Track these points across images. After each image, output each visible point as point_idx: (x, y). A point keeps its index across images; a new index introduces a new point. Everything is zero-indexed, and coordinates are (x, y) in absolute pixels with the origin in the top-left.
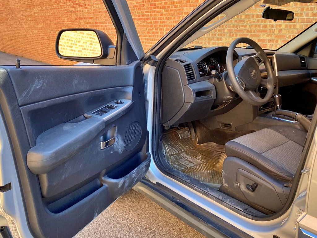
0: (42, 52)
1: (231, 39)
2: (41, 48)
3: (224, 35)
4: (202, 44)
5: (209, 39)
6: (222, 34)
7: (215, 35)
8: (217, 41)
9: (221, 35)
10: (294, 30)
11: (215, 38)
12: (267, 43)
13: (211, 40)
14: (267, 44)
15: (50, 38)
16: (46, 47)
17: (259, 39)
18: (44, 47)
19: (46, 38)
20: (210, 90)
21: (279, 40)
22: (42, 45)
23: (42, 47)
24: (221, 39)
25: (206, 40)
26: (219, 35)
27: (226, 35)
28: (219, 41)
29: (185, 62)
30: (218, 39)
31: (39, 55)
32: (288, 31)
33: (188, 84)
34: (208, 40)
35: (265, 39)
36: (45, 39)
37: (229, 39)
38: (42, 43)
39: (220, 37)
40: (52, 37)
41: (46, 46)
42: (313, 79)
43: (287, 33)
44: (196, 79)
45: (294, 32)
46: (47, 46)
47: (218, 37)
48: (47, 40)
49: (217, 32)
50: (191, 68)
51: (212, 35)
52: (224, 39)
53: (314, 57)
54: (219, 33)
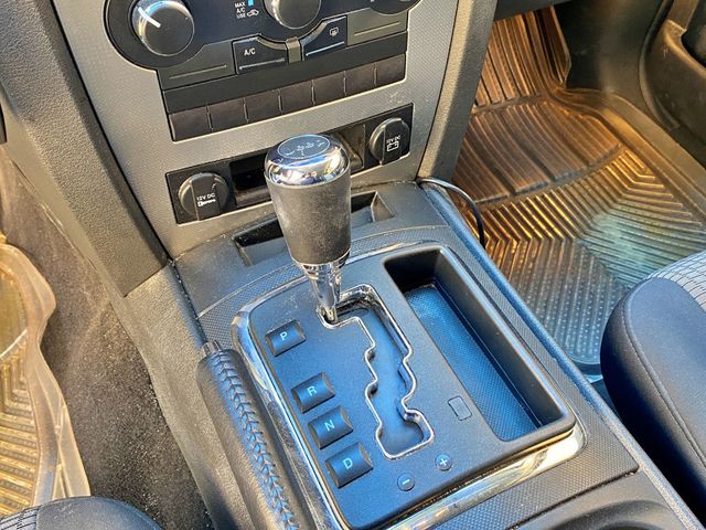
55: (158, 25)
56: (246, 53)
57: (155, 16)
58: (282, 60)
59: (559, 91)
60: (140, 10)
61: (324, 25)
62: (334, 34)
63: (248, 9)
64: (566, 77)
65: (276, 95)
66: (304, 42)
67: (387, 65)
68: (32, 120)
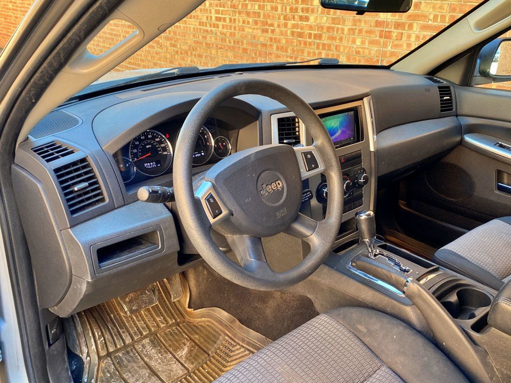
0: (7, 32)
1: (325, 18)
2: (5, 24)
3: (313, 11)
4: (273, 26)
5: (285, 18)
6: (309, 8)
7: (296, 9)
8: (300, 23)
9: (307, 10)
10: (443, 4)
11: (296, 17)
12: (392, 29)
13: (289, 20)
14: (391, 32)
15: (17, 6)
16: (12, 23)
17: (377, 21)
18: (9, 22)
19: (10, 6)
20: (154, 232)
21: (415, 25)
22: (6, 19)
23: (5, 22)
24: (307, 19)
25: (279, 19)
26: (303, 10)
27: (316, 11)
28: (304, 23)
29: (72, 152)
30: (301, 18)
31: (3, 38)
32: (432, 5)
33: (71, 227)
34: (284, 20)
35: (389, 20)
36: (10, 9)
37: (321, 19)
38: (5, 15)
39: (306, 15)
40: (20, 5)
41: (13, 21)
42: (469, 139)
43: (431, 10)
44: (107, 200)
45: (444, 10)
46: (15, 21)
47: (301, 14)
48: (13, 9)
49: (300, 3)
50: (91, 171)
51: (291, 9)
52: (312, 18)
53: (473, 84)
54: (302, 5)
62: (351, 194)
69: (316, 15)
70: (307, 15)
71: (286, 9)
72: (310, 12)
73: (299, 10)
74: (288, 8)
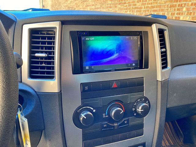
1: (188, 17)
3: (182, 14)
6: (180, 12)
7: (174, 14)
9: (179, 14)
27: (184, 14)
49: (176, 11)
51: (172, 14)
55: (85, 118)
56: (104, 126)
57: (85, 116)
58: (113, 128)
59: (181, 144)
60: (82, 114)
61: (123, 120)
62: (126, 122)
63: (106, 115)
64: (183, 140)
65: (110, 138)
66: (118, 124)
67: (139, 131)
68: (50, 140)
69: (184, 16)
70: (179, 16)
71: (169, 14)
72: (181, 15)
73: (175, 14)
74: (170, 13)
